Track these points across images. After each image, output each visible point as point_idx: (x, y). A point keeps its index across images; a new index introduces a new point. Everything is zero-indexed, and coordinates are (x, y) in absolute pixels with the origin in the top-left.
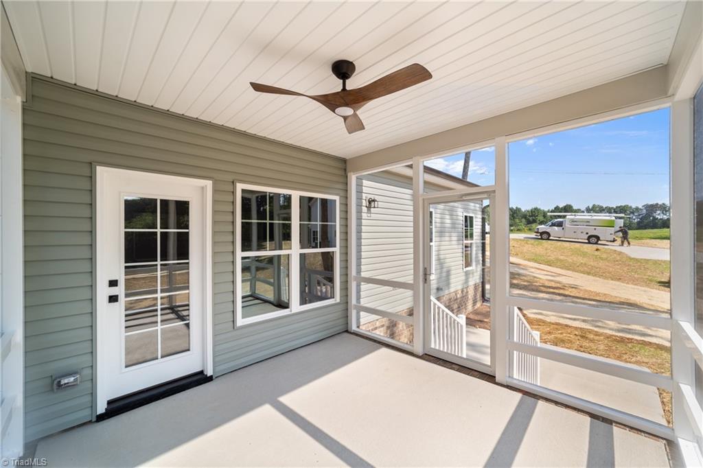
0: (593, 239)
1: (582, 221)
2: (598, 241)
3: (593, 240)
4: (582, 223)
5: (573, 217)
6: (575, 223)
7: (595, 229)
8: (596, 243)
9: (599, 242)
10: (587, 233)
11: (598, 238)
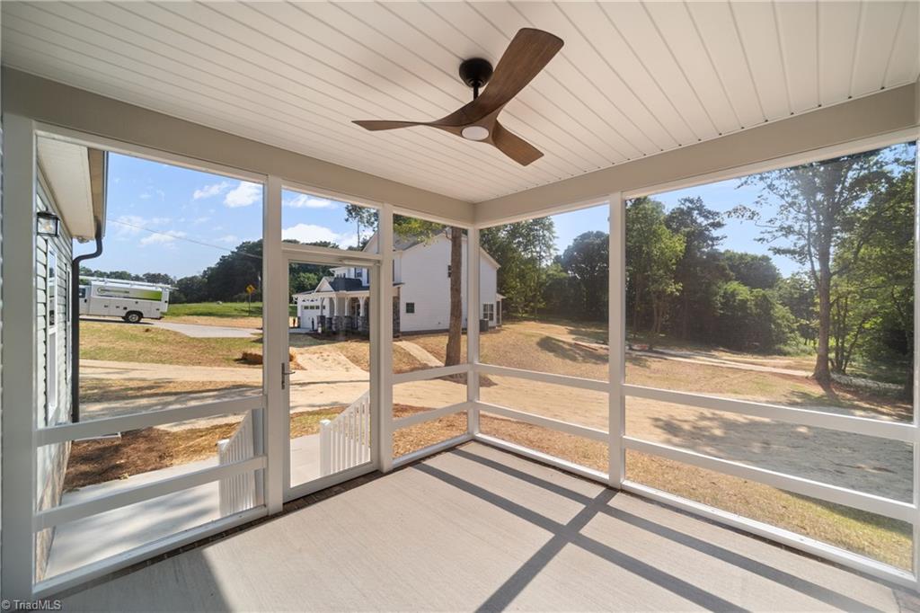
0: (133, 316)
1: (118, 290)
2: (139, 319)
3: (135, 318)
4: (117, 294)
5: (102, 284)
6: (106, 293)
7: (137, 302)
8: (138, 322)
9: (142, 320)
10: (125, 308)
11: (140, 315)
